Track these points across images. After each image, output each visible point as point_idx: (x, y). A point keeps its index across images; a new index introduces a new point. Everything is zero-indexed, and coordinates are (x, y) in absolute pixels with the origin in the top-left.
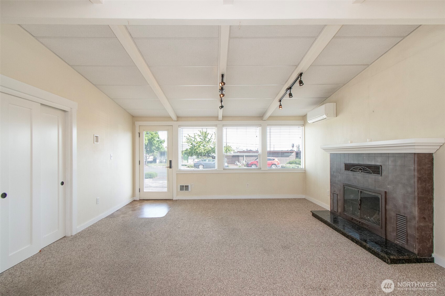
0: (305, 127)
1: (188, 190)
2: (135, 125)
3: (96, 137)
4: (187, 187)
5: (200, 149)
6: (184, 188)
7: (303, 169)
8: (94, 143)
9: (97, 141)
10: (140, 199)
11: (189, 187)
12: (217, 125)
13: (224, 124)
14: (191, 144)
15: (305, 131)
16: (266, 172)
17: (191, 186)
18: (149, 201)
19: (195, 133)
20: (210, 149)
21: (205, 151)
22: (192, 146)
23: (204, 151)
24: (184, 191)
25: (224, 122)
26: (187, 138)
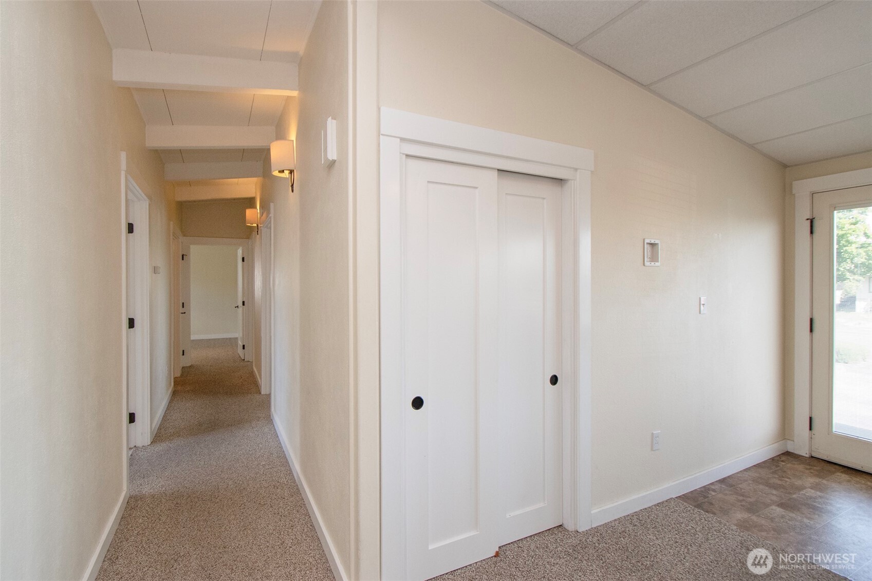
2: (794, 192)
3: (648, 245)
8: (644, 265)
9: (654, 258)
10: (814, 455)
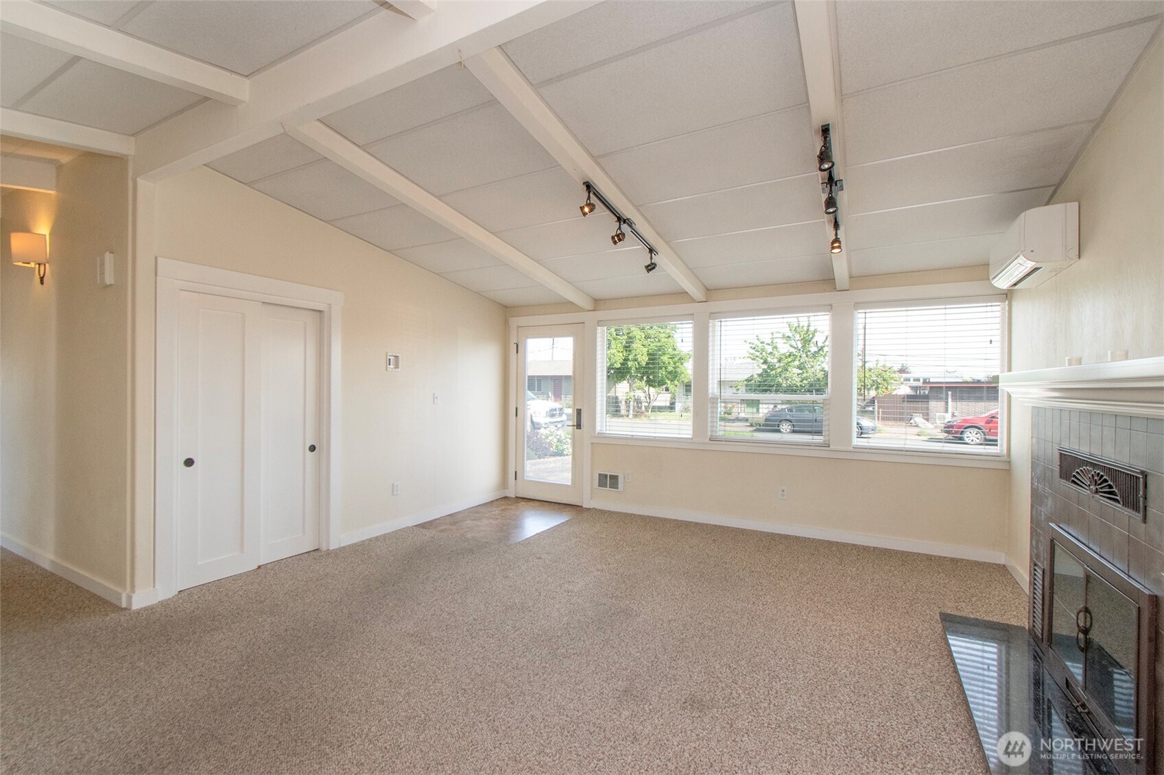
0: (1014, 303)
1: (617, 488)
2: (510, 325)
3: (391, 357)
4: (614, 479)
5: (788, 375)
6: (609, 481)
7: (1004, 456)
8: (387, 370)
10: (518, 495)
11: (620, 480)
12: (693, 314)
13: (712, 311)
14: (762, 361)
15: (1014, 315)
16: (848, 456)
17: (624, 478)
18: (532, 503)
19: (774, 331)
20: (820, 375)
21: (805, 382)
22: (765, 367)
23: (801, 381)
24: (608, 489)
25: (714, 306)
26: (751, 345)
